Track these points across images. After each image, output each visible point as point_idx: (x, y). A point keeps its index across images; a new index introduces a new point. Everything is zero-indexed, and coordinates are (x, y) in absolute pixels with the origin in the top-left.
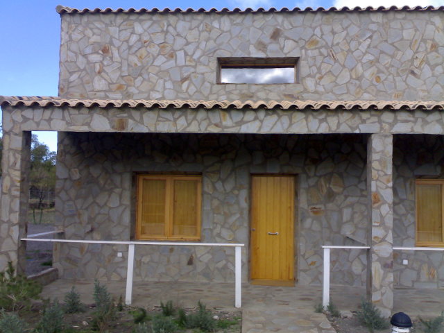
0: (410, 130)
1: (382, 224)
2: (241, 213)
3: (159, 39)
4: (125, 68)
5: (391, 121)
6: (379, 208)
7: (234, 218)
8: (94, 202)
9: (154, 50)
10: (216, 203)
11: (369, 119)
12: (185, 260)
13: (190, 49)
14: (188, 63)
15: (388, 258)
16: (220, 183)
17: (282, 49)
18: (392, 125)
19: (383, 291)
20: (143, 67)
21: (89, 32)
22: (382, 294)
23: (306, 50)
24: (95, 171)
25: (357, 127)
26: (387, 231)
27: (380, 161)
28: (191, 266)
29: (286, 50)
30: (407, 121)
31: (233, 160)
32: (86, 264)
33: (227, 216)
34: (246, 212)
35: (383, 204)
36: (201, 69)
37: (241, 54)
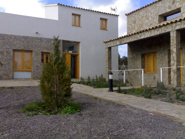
0: (180, 27)
1: (173, 59)
2: (166, 63)
3: (145, 15)
4: (139, 26)
5: (175, 26)
6: (172, 54)
7: (164, 64)
8: (134, 63)
9: (144, 18)
10: (160, 60)
11: (169, 27)
12: (153, 78)
13: (152, 15)
14: (152, 20)
15: (175, 70)
16: (161, 54)
17: (175, 6)
18: (175, 27)
19: (174, 80)
20: (142, 24)
21: (132, 18)
22: (173, 81)
23: (183, 4)
24: (134, 55)
25: (166, 30)
26: (175, 62)
27: (172, 40)
28: (154, 80)
29: (176, 6)
30: (179, 25)
31: (164, 46)
32: (133, 80)
33: (163, 64)
34: (167, 62)
35: (174, 53)
36: (155, 20)
37: (164, 12)
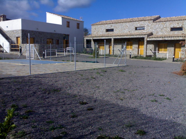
13: (103, 28)
21: (94, 27)
37: (108, 29)
